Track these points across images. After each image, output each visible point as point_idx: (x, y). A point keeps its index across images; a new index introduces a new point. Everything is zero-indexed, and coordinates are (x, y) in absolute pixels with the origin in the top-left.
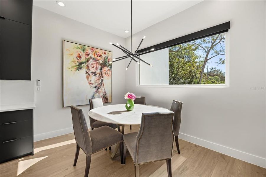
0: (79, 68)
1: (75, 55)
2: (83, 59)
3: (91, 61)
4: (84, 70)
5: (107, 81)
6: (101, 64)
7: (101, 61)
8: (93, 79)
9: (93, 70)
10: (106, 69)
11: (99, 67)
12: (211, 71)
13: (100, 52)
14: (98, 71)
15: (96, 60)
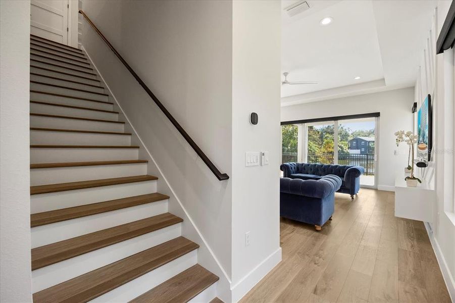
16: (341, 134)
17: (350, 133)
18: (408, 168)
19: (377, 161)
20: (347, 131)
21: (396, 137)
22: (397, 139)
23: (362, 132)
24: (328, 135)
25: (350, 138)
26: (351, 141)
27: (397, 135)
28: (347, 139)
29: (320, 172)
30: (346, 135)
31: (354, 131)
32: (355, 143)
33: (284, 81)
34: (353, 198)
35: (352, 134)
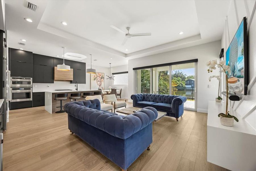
0: (95, 80)
1: (94, 76)
2: (96, 77)
3: (98, 77)
4: (96, 80)
5: (103, 83)
6: (101, 78)
7: (101, 77)
8: (99, 83)
9: (98, 80)
10: (102, 79)
11: (100, 79)
12: (175, 74)
13: (100, 74)
14: (100, 80)
15: (99, 77)
16: (182, 77)
17: (186, 77)
18: (218, 98)
19: (197, 92)
20: (185, 76)
21: (208, 68)
22: (209, 70)
23: (192, 76)
24: (175, 78)
25: (186, 80)
26: (187, 81)
27: (209, 64)
28: (185, 80)
29: (157, 100)
30: (185, 78)
31: (188, 76)
32: (188, 82)
33: (127, 33)
34: (177, 121)
35: (187, 77)
